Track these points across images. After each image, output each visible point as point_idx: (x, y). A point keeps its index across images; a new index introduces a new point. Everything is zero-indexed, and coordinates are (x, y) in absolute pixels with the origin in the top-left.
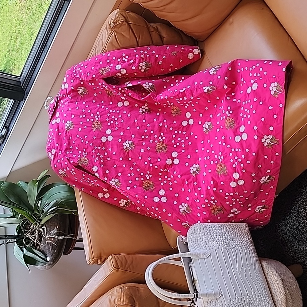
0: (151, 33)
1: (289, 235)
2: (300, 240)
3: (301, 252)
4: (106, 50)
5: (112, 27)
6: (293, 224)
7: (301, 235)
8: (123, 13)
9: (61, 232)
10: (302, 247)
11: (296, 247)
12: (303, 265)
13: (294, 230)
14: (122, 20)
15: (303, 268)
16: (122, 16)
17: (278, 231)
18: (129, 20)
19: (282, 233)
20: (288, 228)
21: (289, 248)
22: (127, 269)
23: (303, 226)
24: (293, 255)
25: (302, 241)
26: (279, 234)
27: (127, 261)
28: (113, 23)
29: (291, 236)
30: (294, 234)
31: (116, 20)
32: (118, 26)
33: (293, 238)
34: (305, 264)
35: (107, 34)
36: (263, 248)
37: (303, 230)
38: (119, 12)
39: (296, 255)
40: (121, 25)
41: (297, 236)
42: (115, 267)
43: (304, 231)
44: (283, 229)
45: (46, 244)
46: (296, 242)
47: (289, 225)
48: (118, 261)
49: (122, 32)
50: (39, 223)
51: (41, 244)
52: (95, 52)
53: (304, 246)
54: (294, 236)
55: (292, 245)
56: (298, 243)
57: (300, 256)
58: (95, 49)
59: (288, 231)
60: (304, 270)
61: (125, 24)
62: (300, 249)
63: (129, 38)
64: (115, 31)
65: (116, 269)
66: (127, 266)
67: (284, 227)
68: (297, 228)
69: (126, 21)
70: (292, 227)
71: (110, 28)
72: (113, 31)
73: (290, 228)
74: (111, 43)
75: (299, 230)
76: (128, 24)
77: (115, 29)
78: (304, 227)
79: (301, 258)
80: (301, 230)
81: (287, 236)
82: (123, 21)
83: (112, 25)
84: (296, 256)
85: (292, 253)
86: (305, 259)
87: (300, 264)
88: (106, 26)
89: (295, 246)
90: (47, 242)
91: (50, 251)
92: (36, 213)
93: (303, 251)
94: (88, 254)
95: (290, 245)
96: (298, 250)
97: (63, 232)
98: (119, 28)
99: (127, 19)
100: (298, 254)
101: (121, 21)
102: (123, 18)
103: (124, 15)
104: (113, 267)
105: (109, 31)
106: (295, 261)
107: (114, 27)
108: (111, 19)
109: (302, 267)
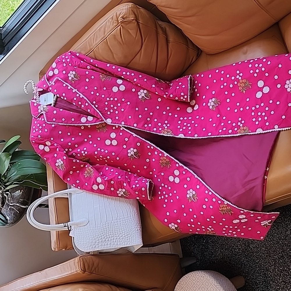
0: (158, 35)
1: (240, 249)
2: (249, 257)
3: (247, 267)
4: (107, 40)
5: (119, 22)
6: (246, 240)
7: (251, 252)
8: (135, 10)
9: (25, 200)
10: (249, 264)
11: (243, 261)
12: (246, 279)
13: (245, 245)
14: (133, 18)
15: (245, 282)
16: (133, 14)
17: (230, 241)
18: (140, 19)
19: (234, 244)
20: (240, 242)
21: (236, 259)
22: (93, 272)
23: (254, 245)
24: (239, 267)
25: (250, 258)
26: (231, 243)
27: (93, 264)
28: (122, 18)
29: (241, 250)
30: (244, 249)
31: (125, 16)
32: (127, 22)
33: (243, 253)
34: (248, 278)
35: (112, 25)
36: (212, 250)
37: (254, 249)
38: (130, 8)
39: (242, 267)
40: (130, 22)
41: (247, 252)
42: (82, 270)
43: (255, 251)
44: (235, 241)
45: (9, 209)
46: (244, 257)
47: (242, 240)
48: (86, 265)
49: (129, 29)
50: (4, 188)
51: (3, 209)
52: (94, 36)
53: (251, 263)
54: (244, 251)
55: (240, 258)
56: (246, 259)
57: (245, 270)
58: (95, 33)
59: (239, 244)
60: (245, 283)
61: (135, 23)
62: (247, 265)
63: (135, 37)
64: (121, 26)
65: (83, 272)
66: (93, 269)
67: (237, 239)
68: (249, 245)
69: (137, 20)
70: (244, 242)
71: (117, 20)
72: (120, 25)
73: (242, 242)
74: (114, 35)
75: (250, 248)
76: (138, 23)
77: (122, 24)
78: (256, 247)
79: (245, 272)
80: (251, 249)
81: (237, 249)
82: (133, 20)
83: (120, 20)
84: (241, 269)
85: (238, 265)
86: (249, 275)
87: (244, 277)
88: (112, 16)
89: (243, 259)
90: (10, 208)
91: (12, 215)
92: (2, 179)
93: (249, 267)
94: (55, 242)
95: (238, 258)
96: (245, 265)
97: (27, 200)
98: (127, 24)
99: (138, 18)
100: (243, 268)
101: (131, 18)
102: (133, 16)
103: (136, 13)
104: (80, 269)
105: (115, 23)
106: (239, 273)
107: (122, 22)
108: (120, 12)
109: (245, 280)
